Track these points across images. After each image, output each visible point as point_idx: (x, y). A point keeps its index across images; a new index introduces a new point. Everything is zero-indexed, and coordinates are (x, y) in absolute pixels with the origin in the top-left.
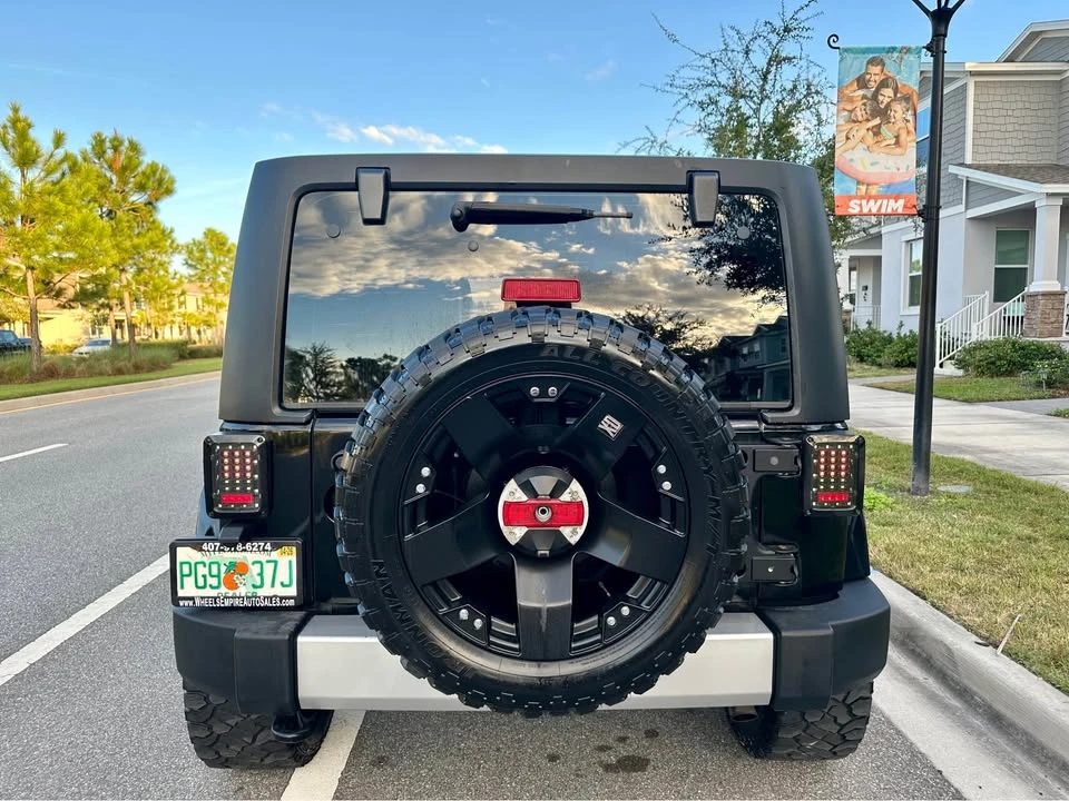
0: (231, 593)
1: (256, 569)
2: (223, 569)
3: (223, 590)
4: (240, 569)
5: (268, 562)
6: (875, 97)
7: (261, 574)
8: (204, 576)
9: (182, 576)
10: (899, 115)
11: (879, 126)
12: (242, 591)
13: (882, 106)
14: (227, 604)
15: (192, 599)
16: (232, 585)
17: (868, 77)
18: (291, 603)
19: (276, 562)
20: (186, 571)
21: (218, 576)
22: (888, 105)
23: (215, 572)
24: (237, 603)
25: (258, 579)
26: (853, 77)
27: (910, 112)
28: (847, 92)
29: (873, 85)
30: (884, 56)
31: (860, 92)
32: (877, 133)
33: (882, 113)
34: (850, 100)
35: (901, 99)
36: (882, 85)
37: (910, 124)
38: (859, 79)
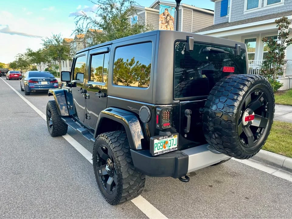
0: (165, 150)
1: (169, 142)
2: (163, 143)
3: (163, 149)
4: (166, 143)
5: (172, 140)
6: (166, 18)
7: (171, 143)
8: (159, 146)
9: (155, 147)
10: (171, 23)
11: (167, 25)
12: (167, 148)
13: (168, 21)
14: (165, 152)
15: (157, 153)
16: (165, 147)
17: (165, 13)
18: (177, 149)
19: (173, 139)
20: (156, 146)
21: (162, 146)
22: (169, 21)
23: (161, 145)
24: (167, 152)
25: (170, 144)
26: (163, 12)
27: (173, 23)
28: (161, 16)
29: (166, 15)
30: (168, 8)
31: (164, 16)
32: (167, 27)
33: (168, 22)
34: (162, 18)
35: (171, 19)
36: (168, 15)
37: (173, 26)
38: (164, 13)
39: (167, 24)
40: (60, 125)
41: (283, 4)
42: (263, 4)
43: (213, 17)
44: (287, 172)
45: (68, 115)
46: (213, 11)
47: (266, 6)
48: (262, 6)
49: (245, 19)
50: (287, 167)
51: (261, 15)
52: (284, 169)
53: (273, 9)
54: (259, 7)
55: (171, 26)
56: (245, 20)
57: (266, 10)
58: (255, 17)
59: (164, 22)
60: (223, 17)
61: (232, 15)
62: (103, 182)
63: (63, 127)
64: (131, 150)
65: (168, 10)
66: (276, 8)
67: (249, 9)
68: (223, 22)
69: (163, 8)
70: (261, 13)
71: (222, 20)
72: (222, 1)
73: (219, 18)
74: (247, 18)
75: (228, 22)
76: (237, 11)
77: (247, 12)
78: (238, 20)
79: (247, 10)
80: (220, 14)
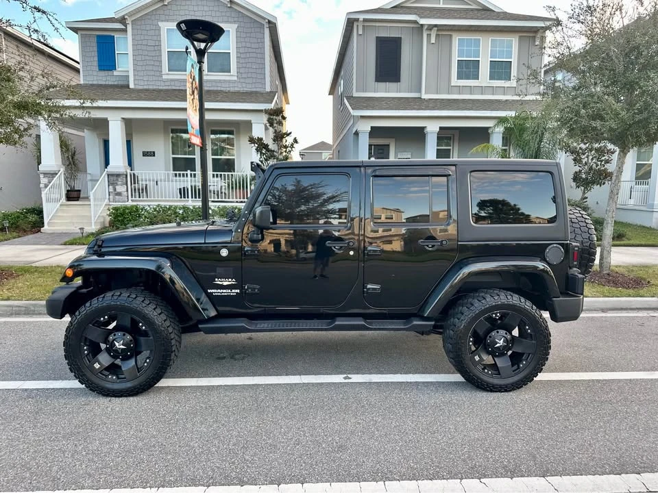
41: (235, 78)
49: (166, 88)
53: (220, 81)
60: (106, 72)
61: (136, 73)
62: (486, 371)
64: (554, 299)
66: (225, 81)
67: (172, 71)
68: (107, 83)
71: (103, 78)
72: (99, 37)
73: (95, 73)
74: (170, 88)
75: (128, 86)
76: (147, 68)
77: (168, 74)
78: (151, 87)
79: (170, 73)
80: (96, 63)
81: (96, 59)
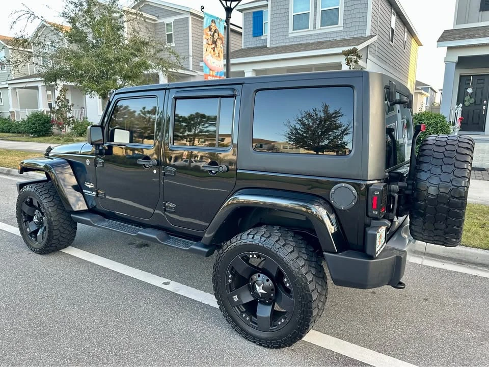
6: (213, 36)
10: (219, 45)
13: (215, 40)
22: (217, 40)
26: (208, 25)
27: (222, 45)
28: (207, 31)
29: (213, 31)
30: (216, 20)
31: (210, 33)
32: (214, 51)
33: (215, 42)
34: (207, 35)
35: (220, 39)
36: (215, 32)
37: (222, 49)
38: (210, 27)
39: (214, 46)
40: (64, 230)
41: (341, 29)
42: (315, 24)
43: (240, 36)
44: (433, 258)
45: (86, 208)
46: (241, 28)
47: (320, 28)
48: (315, 28)
49: (290, 44)
50: (431, 252)
51: (313, 41)
52: (428, 256)
53: (329, 33)
54: (309, 29)
55: (219, 49)
56: (292, 45)
57: (320, 34)
58: (305, 42)
59: (210, 41)
60: (257, 38)
61: (272, 36)
62: (244, 315)
63: (69, 233)
64: (324, 253)
65: (215, 23)
66: (333, 32)
67: (296, 30)
68: (257, 46)
69: (208, 18)
70: (313, 38)
71: (255, 42)
72: (254, 13)
73: (251, 39)
74: (293, 43)
75: (266, 47)
76: (279, 30)
77: (293, 33)
78: (281, 45)
79: (294, 31)
80: (251, 33)
81: (252, 29)
